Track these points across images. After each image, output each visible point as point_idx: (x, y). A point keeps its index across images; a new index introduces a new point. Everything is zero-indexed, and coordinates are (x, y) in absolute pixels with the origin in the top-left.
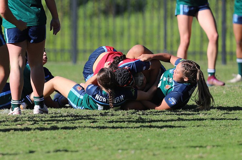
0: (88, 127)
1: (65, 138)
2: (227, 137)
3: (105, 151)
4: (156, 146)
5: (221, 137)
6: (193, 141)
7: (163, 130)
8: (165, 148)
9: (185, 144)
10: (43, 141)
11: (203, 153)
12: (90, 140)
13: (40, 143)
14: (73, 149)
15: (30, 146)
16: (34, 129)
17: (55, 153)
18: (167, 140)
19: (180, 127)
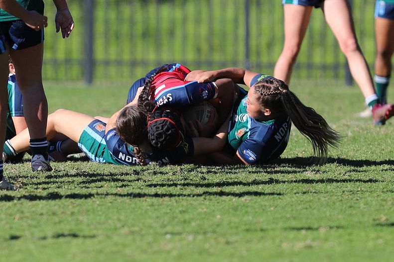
0: (112, 194)
1: (72, 214)
2: (354, 212)
3: (142, 236)
4: (231, 228)
5: (345, 212)
6: (295, 218)
7: (243, 199)
8: (247, 230)
9: (281, 224)
10: (33, 219)
11: (313, 240)
12: (115, 217)
13: (30, 222)
14: (87, 233)
15: (11, 228)
16: (19, 199)
17: (55, 240)
18: (250, 218)
19: (273, 194)
